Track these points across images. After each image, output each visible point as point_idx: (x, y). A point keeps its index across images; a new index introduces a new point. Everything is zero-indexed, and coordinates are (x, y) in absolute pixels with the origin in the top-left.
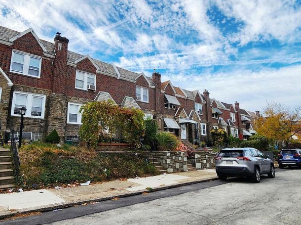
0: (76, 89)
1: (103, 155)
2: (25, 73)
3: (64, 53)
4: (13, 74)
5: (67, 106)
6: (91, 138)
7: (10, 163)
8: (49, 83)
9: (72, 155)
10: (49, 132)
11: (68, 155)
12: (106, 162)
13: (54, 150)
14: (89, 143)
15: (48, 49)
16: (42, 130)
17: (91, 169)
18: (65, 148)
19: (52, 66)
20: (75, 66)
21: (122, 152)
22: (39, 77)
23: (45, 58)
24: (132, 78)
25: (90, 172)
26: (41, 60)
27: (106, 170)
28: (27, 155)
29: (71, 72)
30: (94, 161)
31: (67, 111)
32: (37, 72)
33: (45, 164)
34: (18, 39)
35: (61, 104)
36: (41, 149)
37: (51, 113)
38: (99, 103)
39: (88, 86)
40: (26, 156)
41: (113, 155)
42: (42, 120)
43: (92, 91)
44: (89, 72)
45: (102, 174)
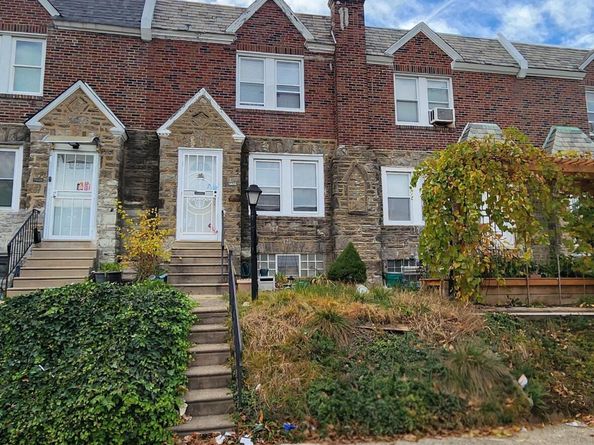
0: (400, 128)
1: (505, 321)
2: (270, 104)
3: (356, 32)
4: (244, 112)
5: (378, 177)
6: (456, 265)
7: (226, 347)
8: (328, 122)
9: (400, 320)
10: (340, 251)
11: (387, 321)
12: (521, 347)
13: (344, 307)
14: (451, 283)
15: (315, 32)
16: (323, 246)
17: (468, 376)
18: (379, 297)
19: (331, 74)
20: (390, 62)
21: (574, 311)
22: (302, 110)
23: (311, 58)
24: (570, 67)
25: (465, 384)
26: (302, 65)
27: (523, 380)
28: (270, 322)
29: (380, 81)
30: (476, 343)
31: (380, 191)
32: (296, 98)
33: (320, 353)
34: (247, 24)
35: (363, 174)
36: (310, 303)
37: (340, 201)
38: (472, 145)
39: (432, 114)
40: (265, 325)
41: (541, 322)
42: (320, 221)
43: (445, 125)
44: (431, 71)
45: (510, 393)
